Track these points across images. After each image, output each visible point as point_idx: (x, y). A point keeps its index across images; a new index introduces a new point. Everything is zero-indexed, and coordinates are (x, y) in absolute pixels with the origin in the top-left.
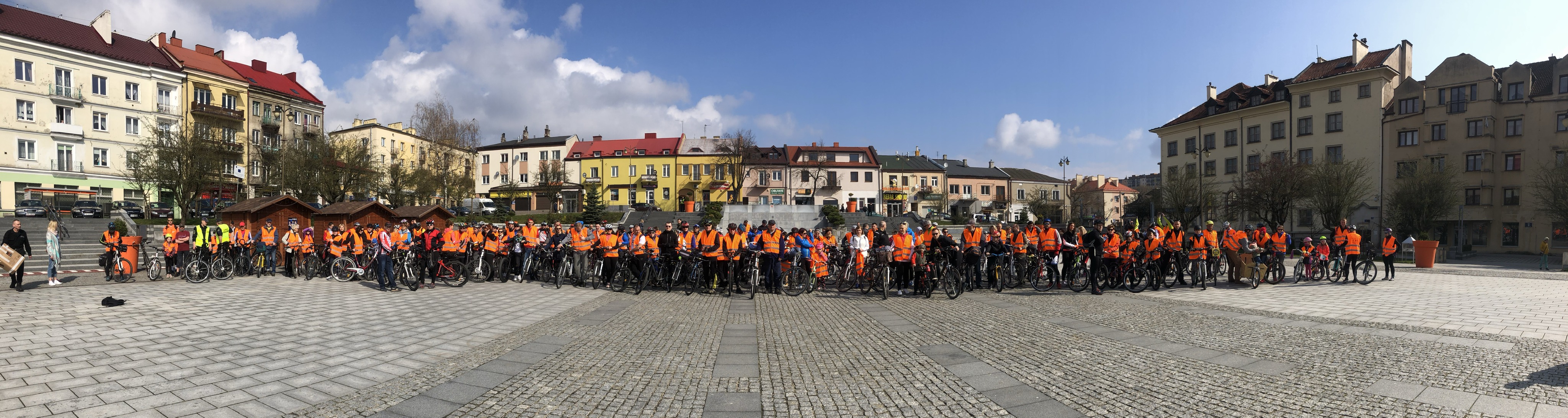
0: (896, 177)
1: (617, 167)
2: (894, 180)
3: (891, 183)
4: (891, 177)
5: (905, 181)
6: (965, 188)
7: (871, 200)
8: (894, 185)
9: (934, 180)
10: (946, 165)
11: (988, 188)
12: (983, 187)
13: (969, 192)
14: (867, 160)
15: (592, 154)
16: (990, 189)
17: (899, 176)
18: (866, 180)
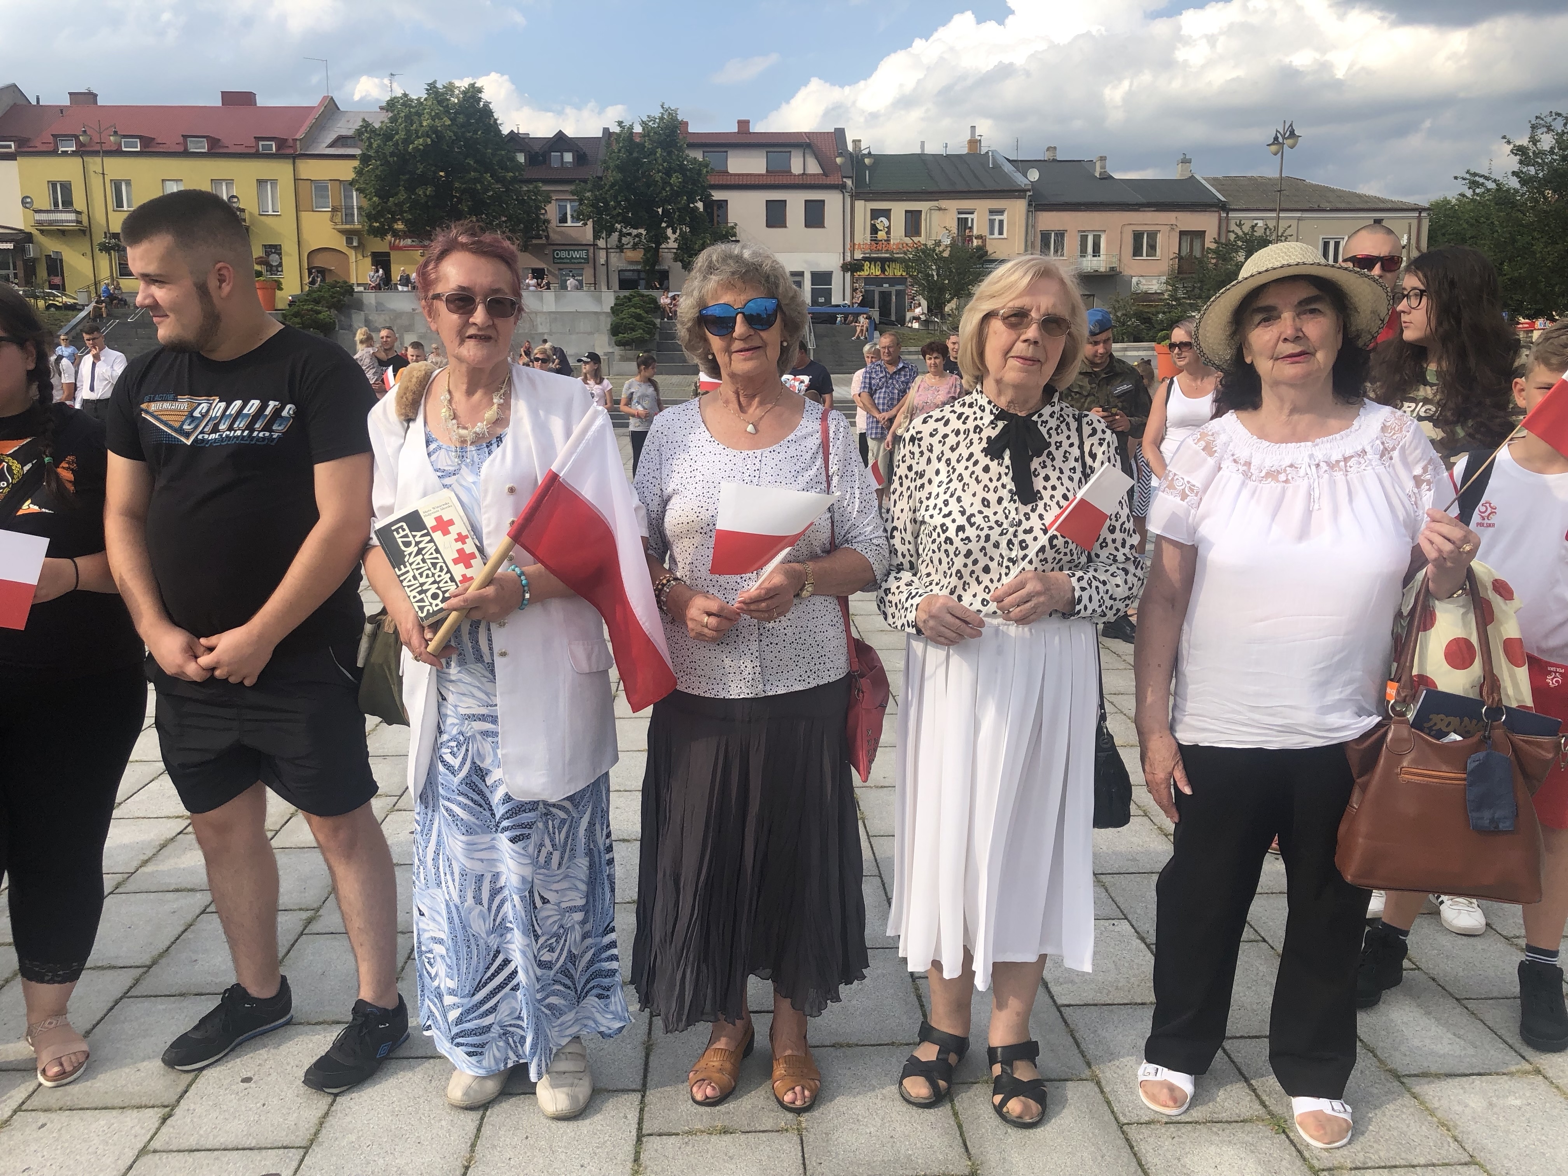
0: (887, 213)
1: (128, 183)
2: (881, 223)
3: (874, 230)
4: (876, 214)
5: (913, 222)
6: (1084, 239)
7: (822, 278)
8: (881, 235)
9: (998, 218)
10: (1034, 175)
11: (1152, 236)
12: (1138, 237)
13: (1096, 251)
14: (814, 168)
15: (51, 139)
16: (1159, 238)
17: (899, 210)
18: (807, 225)
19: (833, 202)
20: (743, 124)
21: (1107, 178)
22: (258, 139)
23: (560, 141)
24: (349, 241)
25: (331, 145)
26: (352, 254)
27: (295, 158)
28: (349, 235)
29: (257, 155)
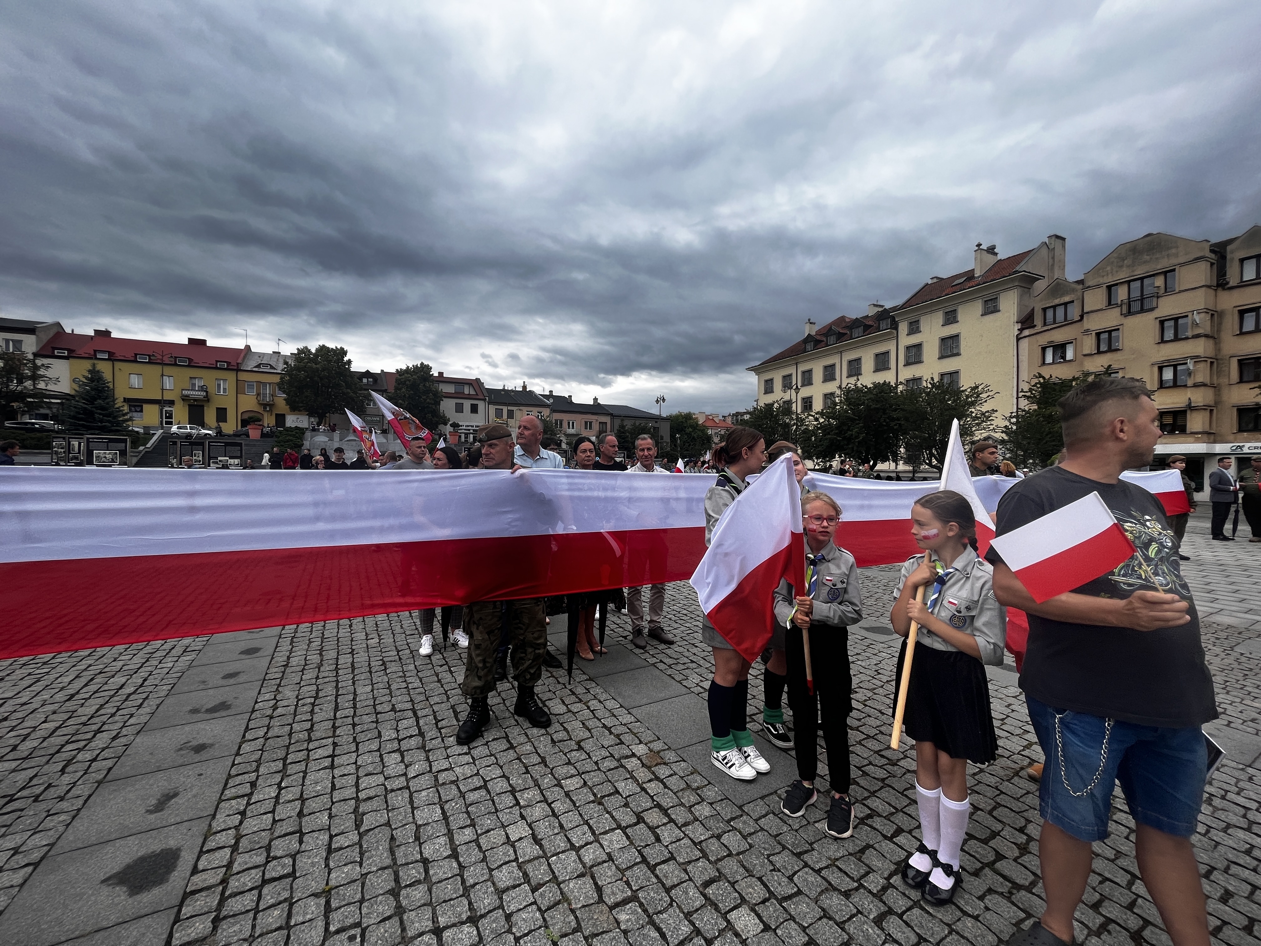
0: (501, 410)
2: (499, 413)
3: (496, 416)
4: (497, 410)
6: (569, 423)
10: (551, 401)
11: (591, 423)
12: (586, 423)
13: (573, 427)
14: (472, 392)
15: (92, 353)
16: (593, 424)
17: (505, 409)
18: (472, 412)
19: (481, 405)
20: (441, 374)
21: (572, 403)
22: (217, 361)
23: (368, 374)
24: (265, 408)
25: (255, 367)
26: (266, 415)
27: (238, 370)
28: (265, 406)
29: (216, 368)
